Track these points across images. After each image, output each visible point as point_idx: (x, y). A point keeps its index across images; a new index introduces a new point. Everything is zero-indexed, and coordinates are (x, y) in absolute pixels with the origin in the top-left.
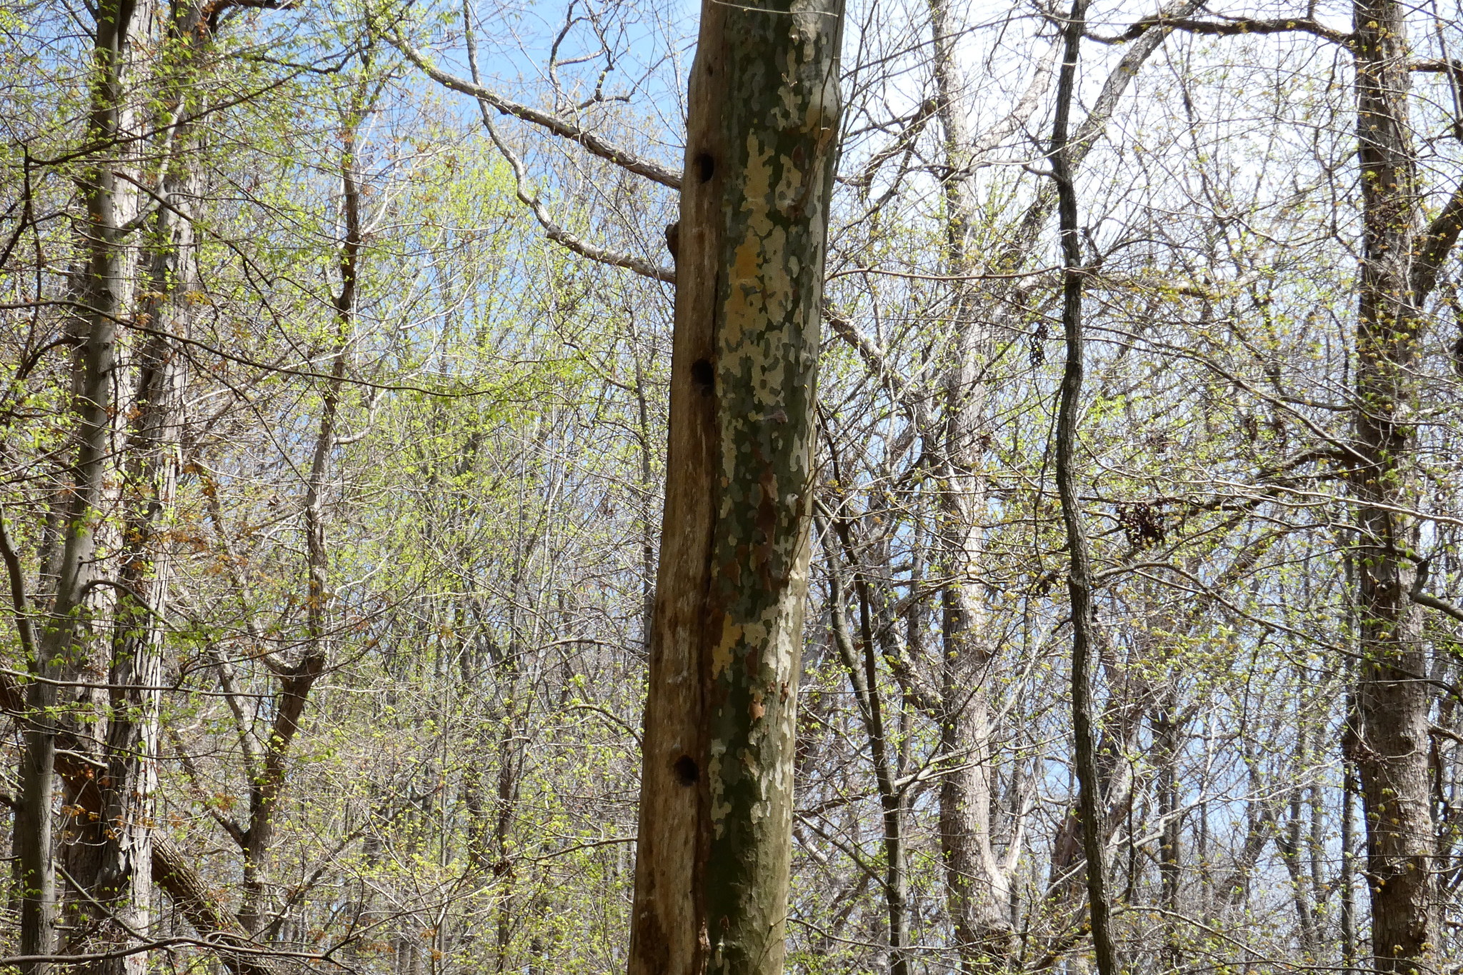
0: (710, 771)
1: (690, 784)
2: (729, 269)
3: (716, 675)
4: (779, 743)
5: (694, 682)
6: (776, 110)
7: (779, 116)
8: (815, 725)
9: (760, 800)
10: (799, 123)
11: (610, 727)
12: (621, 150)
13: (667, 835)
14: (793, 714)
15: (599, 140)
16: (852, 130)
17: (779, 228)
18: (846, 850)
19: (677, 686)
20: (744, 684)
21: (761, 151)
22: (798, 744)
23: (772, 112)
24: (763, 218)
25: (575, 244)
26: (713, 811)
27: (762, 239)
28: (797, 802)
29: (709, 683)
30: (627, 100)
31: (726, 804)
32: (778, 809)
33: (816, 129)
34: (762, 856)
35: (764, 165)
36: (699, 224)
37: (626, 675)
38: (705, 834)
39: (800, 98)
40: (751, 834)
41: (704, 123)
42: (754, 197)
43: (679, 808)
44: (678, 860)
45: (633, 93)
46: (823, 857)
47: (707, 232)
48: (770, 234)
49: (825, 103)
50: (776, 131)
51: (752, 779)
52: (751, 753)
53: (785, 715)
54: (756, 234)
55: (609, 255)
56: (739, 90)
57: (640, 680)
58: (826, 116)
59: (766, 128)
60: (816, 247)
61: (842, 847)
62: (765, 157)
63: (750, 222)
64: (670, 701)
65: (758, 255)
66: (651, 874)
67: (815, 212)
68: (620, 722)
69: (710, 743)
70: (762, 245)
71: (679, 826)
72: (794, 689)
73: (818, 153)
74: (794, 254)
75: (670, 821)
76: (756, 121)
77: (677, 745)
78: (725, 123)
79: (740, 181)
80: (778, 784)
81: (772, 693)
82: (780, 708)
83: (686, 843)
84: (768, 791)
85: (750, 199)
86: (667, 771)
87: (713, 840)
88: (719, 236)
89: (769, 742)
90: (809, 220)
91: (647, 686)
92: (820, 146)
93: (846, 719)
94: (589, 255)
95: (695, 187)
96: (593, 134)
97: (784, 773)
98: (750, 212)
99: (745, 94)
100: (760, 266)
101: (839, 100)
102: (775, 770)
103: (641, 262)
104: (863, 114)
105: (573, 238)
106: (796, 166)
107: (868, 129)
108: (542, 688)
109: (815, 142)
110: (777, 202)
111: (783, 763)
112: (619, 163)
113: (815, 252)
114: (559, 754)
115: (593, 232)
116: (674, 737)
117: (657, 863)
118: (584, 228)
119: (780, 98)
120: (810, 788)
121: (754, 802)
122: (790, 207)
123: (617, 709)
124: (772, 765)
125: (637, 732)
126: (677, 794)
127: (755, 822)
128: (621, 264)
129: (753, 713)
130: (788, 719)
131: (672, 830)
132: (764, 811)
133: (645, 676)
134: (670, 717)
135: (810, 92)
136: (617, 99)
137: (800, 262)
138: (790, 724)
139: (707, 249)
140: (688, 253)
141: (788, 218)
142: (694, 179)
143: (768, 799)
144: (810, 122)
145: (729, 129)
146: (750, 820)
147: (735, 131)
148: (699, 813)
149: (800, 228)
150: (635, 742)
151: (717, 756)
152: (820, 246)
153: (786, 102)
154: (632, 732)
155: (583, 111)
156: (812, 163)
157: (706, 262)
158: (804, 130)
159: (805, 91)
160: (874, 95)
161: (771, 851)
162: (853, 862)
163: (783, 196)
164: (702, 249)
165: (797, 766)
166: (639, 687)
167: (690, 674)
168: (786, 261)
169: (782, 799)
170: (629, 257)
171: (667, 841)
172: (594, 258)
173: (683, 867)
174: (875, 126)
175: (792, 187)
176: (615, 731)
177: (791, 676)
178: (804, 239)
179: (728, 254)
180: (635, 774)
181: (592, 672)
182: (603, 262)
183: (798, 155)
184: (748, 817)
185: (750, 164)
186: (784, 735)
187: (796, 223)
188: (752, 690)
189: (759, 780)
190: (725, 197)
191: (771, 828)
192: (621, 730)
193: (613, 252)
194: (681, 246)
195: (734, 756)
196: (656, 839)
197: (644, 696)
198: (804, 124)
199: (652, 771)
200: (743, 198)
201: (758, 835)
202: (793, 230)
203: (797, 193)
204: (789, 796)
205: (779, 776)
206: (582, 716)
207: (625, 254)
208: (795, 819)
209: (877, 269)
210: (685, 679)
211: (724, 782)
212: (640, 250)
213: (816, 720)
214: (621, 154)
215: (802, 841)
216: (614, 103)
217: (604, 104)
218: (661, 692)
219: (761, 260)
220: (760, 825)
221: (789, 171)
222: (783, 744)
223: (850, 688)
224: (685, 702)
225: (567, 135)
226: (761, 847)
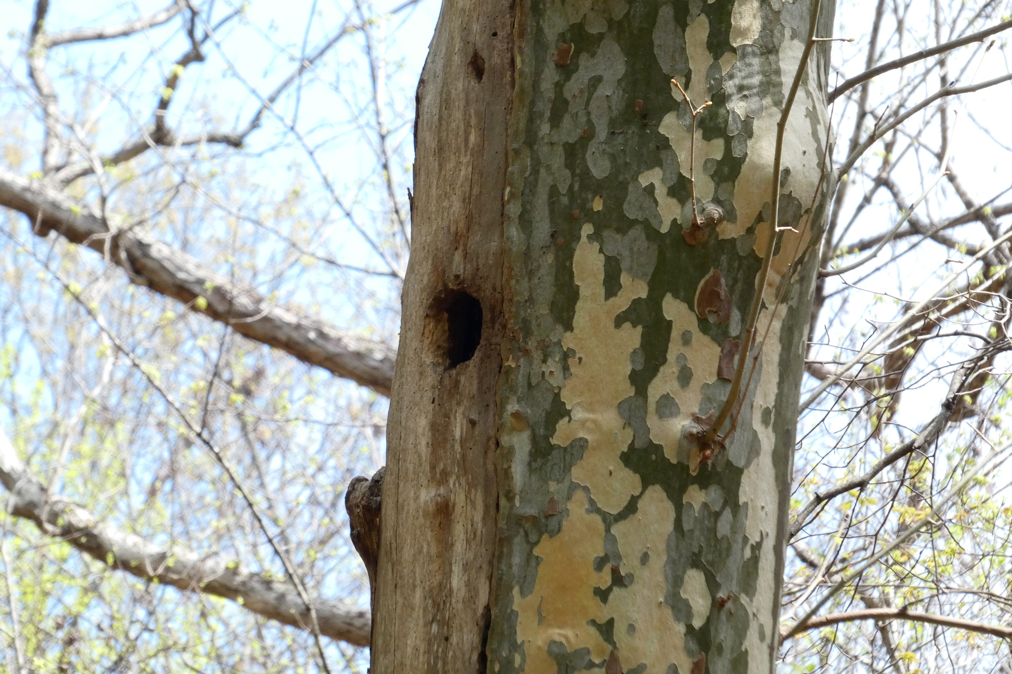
2: (518, 602)
6: (653, 177)
7: (660, 192)
10: (716, 211)
12: (219, 278)
15: (159, 251)
16: (851, 239)
17: (656, 493)
21: (612, 286)
23: (644, 180)
24: (614, 464)
25: (87, 532)
27: (609, 521)
30: (236, 143)
33: (762, 230)
35: (619, 321)
36: (440, 478)
39: (719, 143)
41: (457, 206)
42: (590, 408)
45: (255, 124)
47: (459, 499)
48: (631, 508)
49: (785, 162)
50: (652, 233)
54: (594, 508)
55: (180, 567)
56: (555, 120)
58: (789, 198)
59: (624, 225)
60: (756, 547)
62: (622, 302)
63: (577, 474)
65: (600, 564)
67: (754, 448)
70: (610, 539)
73: (767, 294)
74: (695, 563)
76: (598, 205)
78: (514, 209)
79: (553, 365)
85: (578, 414)
88: (493, 508)
90: (739, 472)
92: (772, 275)
94: (123, 564)
95: (431, 378)
96: (144, 235)
98: (579, 447)
99: (569, 132)
100: (603, 595)
101: (825, 152)
103: (268, 583)
104: (883, 191)
105: (81, 518)
106: (704, 326)
107: (897, 236)
109: (756, 264)
110: (652, 421)
112: (213, 313)
113: (755, 560)
115: (138, 500)
118: (112, 490)
119: (664, 144)
122: (690, 437)
128: (211, 589)
135: (747, 131)
136: (212, 139)
137: (712, 584)
139: (459, 547)
140: (407, 553)
141: (682, 468)
142: (428, 359)
144: (745, 211)
145: (525, 222)
147: (542, 229)
149: (713, 496)
152: (769, 544)
153: (682, 157)
155: (116, 172)
156: (748, 320)
157: (457, 581)
158: (730, 231)
159: (734, 129)
160: (915, 141)
163: (667, 407)
164: (445, 544)
168: (677, 581)
170: (234, 572)
172: (138, 571)
174: (915, 228)
175: (695, 385)
178: (724, 527)
179: (516, 560)
182: (164, 580)
183: (711, 297)
185: (580, 319)
187: (704, 479)
190: (512, 407)
193: (192, 557)
194: (387, 534)
198: (730, 215)
200: (559, 411)
202: (696, 497)
203: (708, 399)
207: (225, 561)
209: (919, 610)
212: (265, 550)
214: (218, 291)
216: (205, 149)
217: (177, 153)
219: (605, 579)
221: (686, 339)
225: (75, 236)
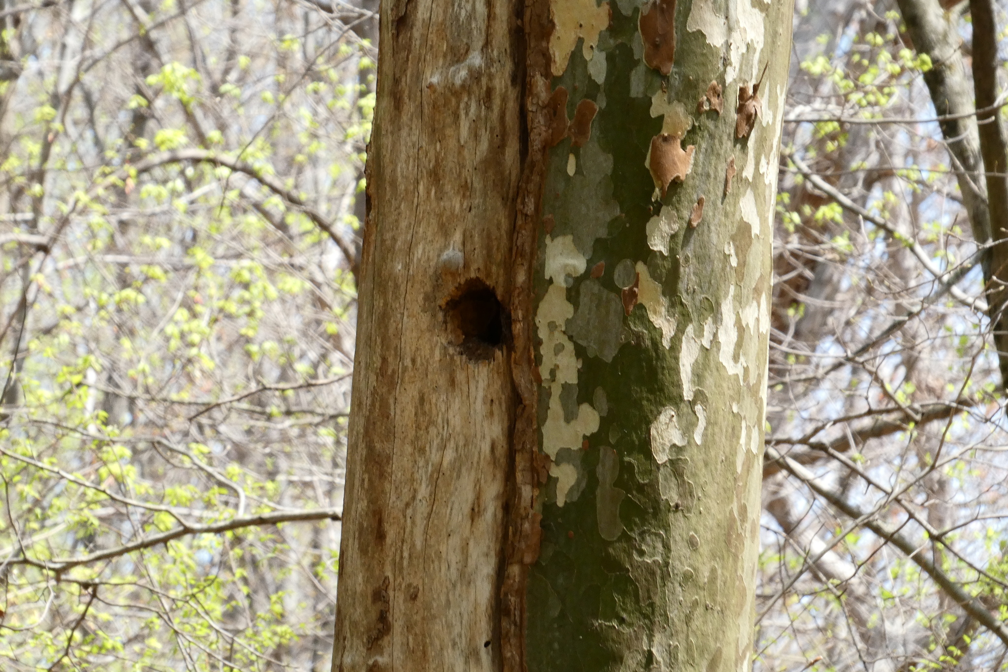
0: (541, 321)
1: (487, 357)
3: (559, 66)
4: (730, 250)
5: (501, 81)
8: (829, 212)
9: (677, 400)
11: (266, 214)
13: (423, 491)
14: (770, 171)
18: (906, 548)
19: (455, 92)
20: (636, 89)
22: (781, 264)
26: (548, 430)
28: (776, 420)
29: (540, 83)
31: (585, 408)
32: (725, 422)
34: (679, 549)
37: (311, 73)
38: (527, 492)
40: (650, 491)
43: (456, 421)
44: (454, 558)
46: (844, 569)
51: (656, 344)
52: (654, 276)
53: (748, 173)
57: (351, 87)
61: (893, 539)
64: (435, 133)
66: (379, 596)
68: (292, 200)
69: (542, 247)
71: (457, 466)
72: (772, 104)
75: (435, 457)
77: (453, 253)
80: (725, 356)
81: (714, 114)
82: (735, 154)
83: (475, 513)
84: (698, 377)
86: (425, 320)
87: (549, 508)
89: (704, 246)
91: (370, 102)
93: (916, 201)
97: (741, 329)
102: (718, 320)
108: (79, 111)
111: (739, 300)
114: (124, 282)
116: (445, 231)
117: (398, 567)
120: (813, 382)
121: (660, 405)
123: (290, 166)
124: (712, 309)
125: (340, 229)
126: (452, 382)
127: (661, 458)
129: (658, 165)
130: (755, 184)
131: (437, 477)
132: (688, 430)
133: (363, 75)
134: (435, 176)
138: (759, 199)
143: (699, 396)
146: (648, 455)
148: (511, 433)
150: (333, 257)
151: (561, 282)
154: (324, 227)
161: (705, 535)
162: (930, 587)
165: (779, 322)
166: (345, 103)
167: (490, 62)
169: (738, 397)
171: (422, 509)
173: (465, 577)
176: (282, 226)
177: (766, 68)
180: (336, 340)
181: (214, 62)
184: (645, 448)
186: (744, 229)
188: (658, 105)
189: (676, 342)
191: (704, 476)
192: (298, 222)
195: (608, 283)
196: (393, 502)
197: (363, 130)
199: (384, 318)
201: (670, 494)
204: (754, 391)
205: (728, 337)
206: (190, 185)
208: (772, 467)
210: (475, 76)
211: (580, 352)
213: (830, 199)
215: (789, 528)
218: (409, 107)
220: (676, 467)
222: (742, 250)
223: (927, 111)
224: (475, 135)
226: (679, 526)
